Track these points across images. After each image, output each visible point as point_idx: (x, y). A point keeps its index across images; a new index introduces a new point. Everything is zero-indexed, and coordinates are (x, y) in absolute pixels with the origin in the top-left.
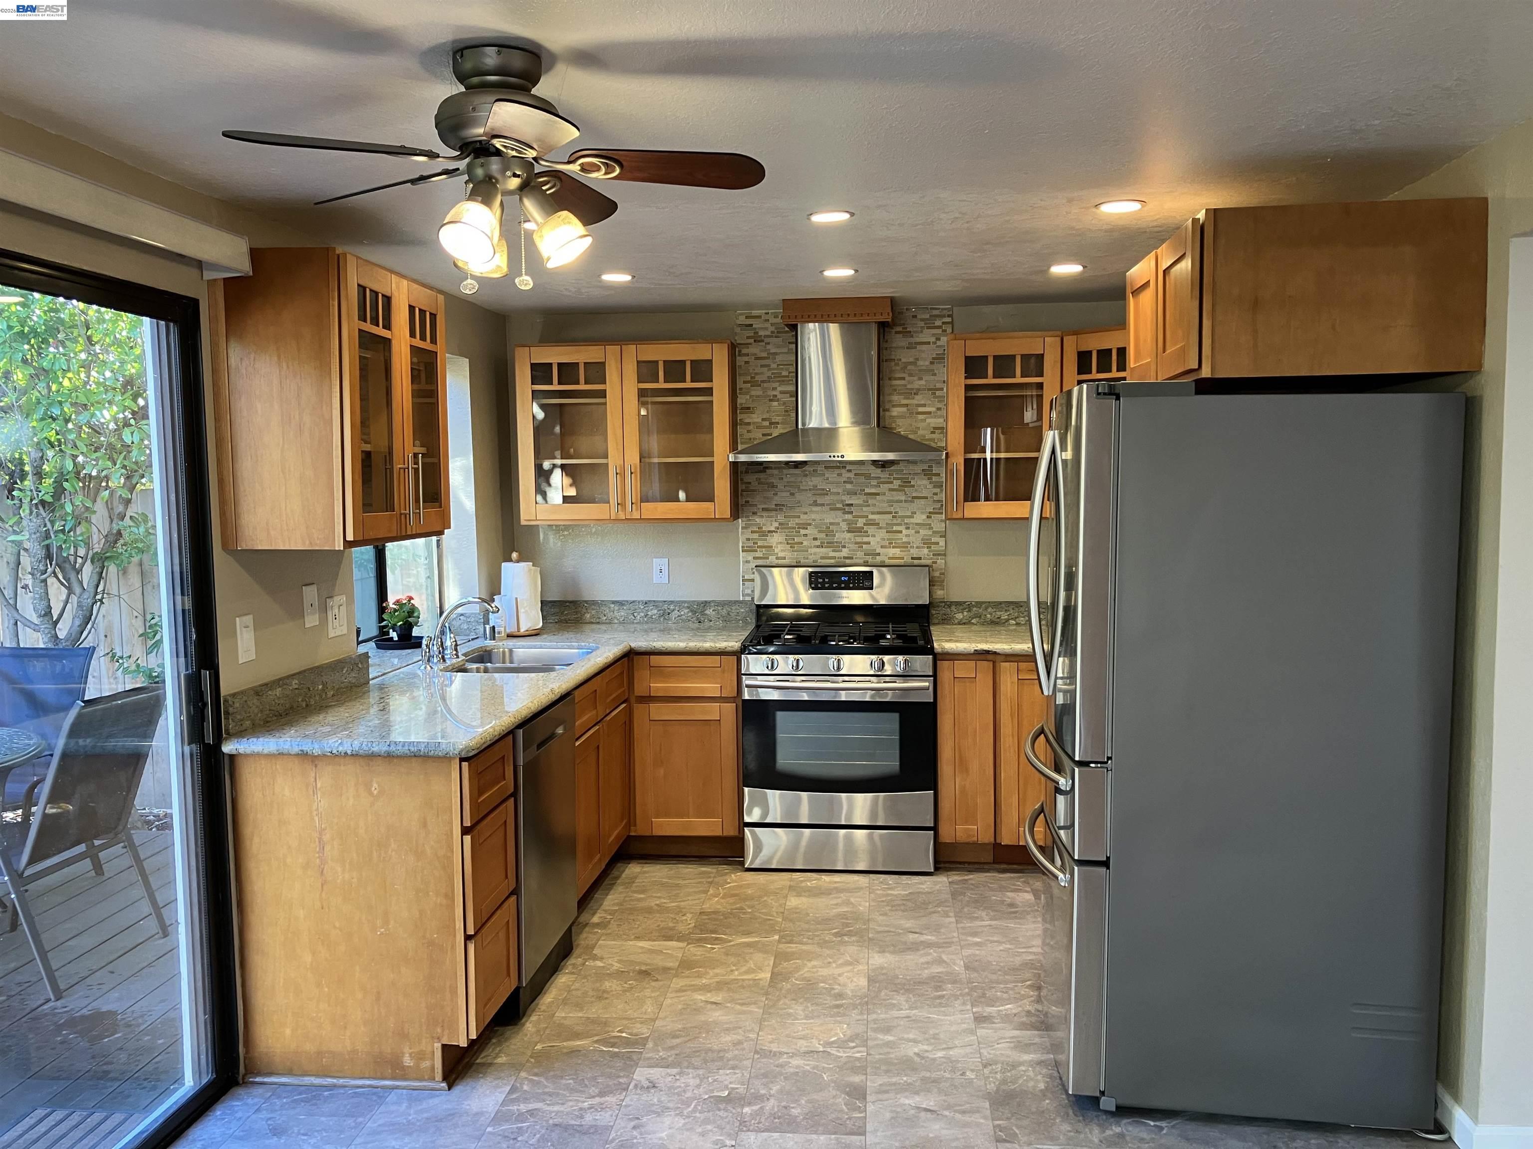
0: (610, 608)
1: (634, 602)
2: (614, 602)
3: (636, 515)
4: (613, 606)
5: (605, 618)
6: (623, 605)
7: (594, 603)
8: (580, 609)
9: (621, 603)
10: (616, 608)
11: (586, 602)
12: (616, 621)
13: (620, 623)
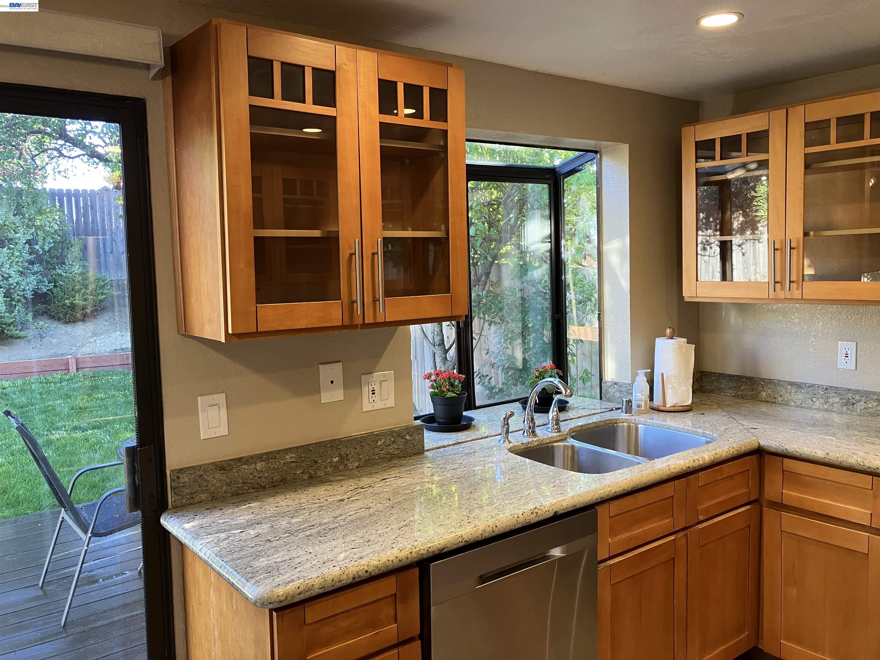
0: (786, 388)
1: (813, 386)
2: (791, 384)
3: (797, 294)
4: (790, 387)
5: (781, 399)
6: (801, 387)
7: (770, 381)
8: (756, 386)
9: (798, 386)
10: (793, 390)
11: (763, 380)
12: (793, 404)
13: (797, 406)
